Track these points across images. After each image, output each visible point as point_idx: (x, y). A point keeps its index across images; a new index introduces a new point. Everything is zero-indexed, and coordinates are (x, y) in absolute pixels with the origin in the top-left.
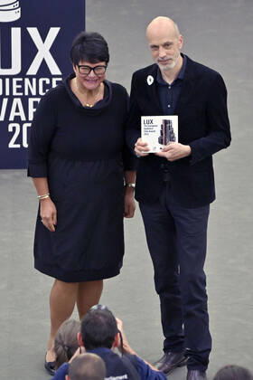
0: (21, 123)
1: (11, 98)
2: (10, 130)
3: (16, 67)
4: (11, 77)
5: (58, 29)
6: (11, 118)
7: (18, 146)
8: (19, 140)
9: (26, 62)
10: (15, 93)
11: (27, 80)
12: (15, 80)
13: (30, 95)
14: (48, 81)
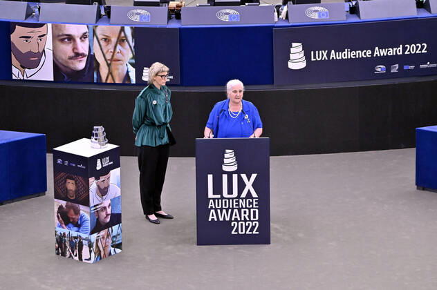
0: (238, 222)
1: (233, 209)
2: (232, 225)
3: (235, 194)
4: (233, 199)
5: (256, 175)
6: (233, 219)
7: (236, 233)
8: (237, 230)
9: (240, 192)
10: (235, 207)
11: (241, 200)
12: (234, 200)
13: (242, 208)
14: (251, 201)
